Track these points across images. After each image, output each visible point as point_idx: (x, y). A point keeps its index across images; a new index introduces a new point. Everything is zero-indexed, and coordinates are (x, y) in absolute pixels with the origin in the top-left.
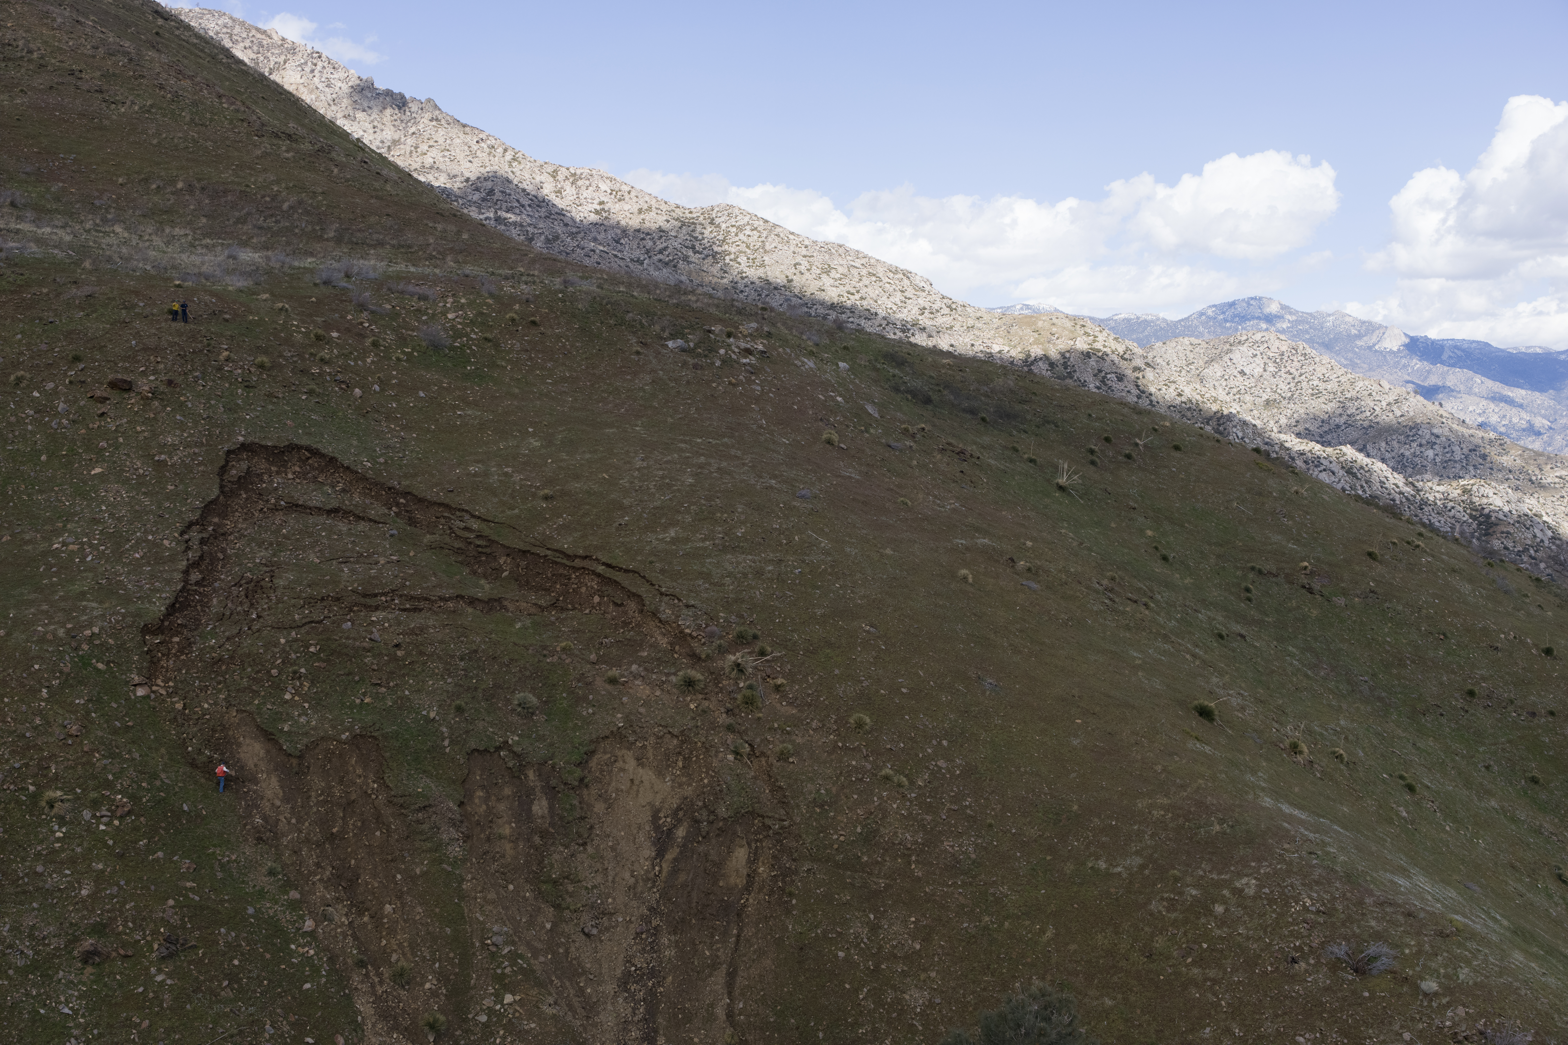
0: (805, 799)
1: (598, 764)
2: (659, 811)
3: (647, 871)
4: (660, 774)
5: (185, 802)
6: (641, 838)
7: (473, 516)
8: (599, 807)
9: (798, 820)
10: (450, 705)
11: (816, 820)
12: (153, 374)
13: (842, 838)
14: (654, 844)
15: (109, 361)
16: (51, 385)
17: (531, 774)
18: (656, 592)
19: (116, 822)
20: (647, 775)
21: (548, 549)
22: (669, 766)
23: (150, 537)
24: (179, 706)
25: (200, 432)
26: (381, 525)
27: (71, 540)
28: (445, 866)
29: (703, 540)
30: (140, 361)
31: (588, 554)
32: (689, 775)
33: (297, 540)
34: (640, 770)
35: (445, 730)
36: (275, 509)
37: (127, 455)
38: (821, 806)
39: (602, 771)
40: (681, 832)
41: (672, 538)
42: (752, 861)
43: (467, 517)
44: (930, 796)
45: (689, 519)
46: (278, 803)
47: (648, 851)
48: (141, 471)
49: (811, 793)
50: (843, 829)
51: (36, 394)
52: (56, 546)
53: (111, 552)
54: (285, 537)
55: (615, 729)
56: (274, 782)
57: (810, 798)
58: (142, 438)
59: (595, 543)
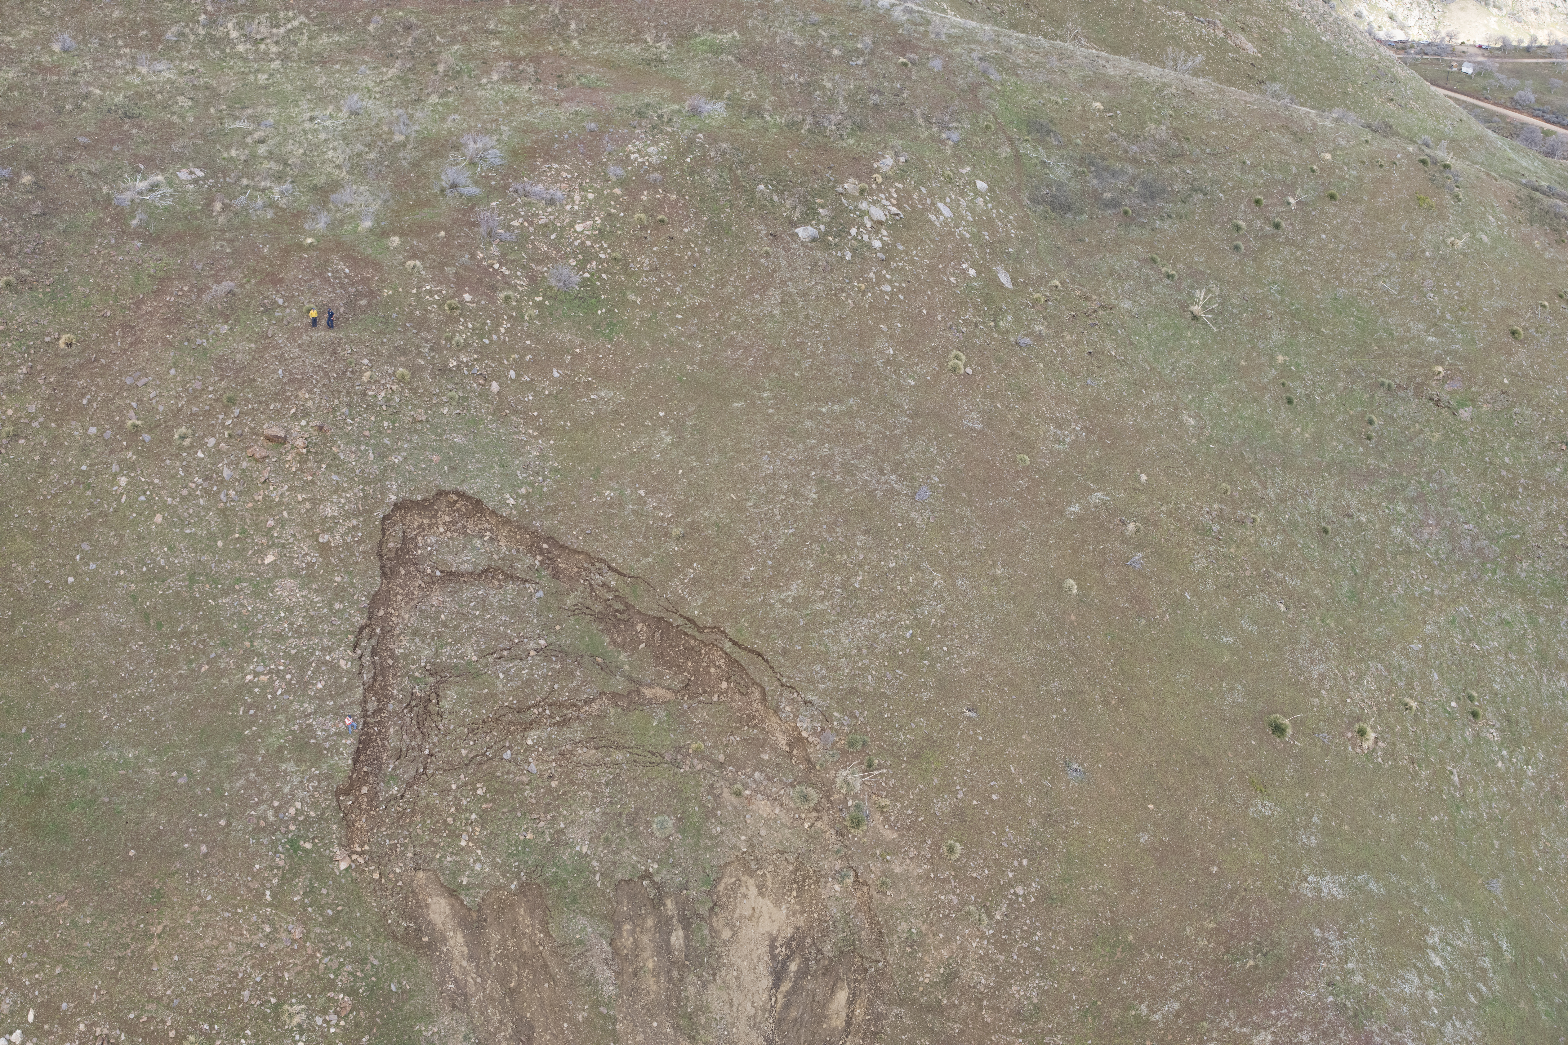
0: (899, 937)
1: (725, 888)
2: (775, 939)
3: (765, 1003)
4: (777, 903)
5: (391, 981)
6: (761, 968)
7: (611, 568)
8: (726, 934)
9: (891, 959)
10: (599, 837)
11: (906, 960)
12: (304, 417)
13: (927, 981)
14: (771, 974)
15: (261, 402)
16: (212, 442)
17: (669, 903)
18: (777, 683)
19: (343, 1023)
20: (766, 905)
21: (681, 615)
22: (784, 894)
23: (328, 658)
24: (376, 876)
25: (355, 495)
26: (527, 585)
27: (260, 669)
28: (602, 1009)
29: (823, 598)
30: (289, 398)
31: (717, 625)
32: (802, 903)
33: (455, 628)
34: (760, 899)
35: (595, 863)
36: (433, 581)
37: (294, 535)
38: (912, 946)
39: (728, 896)
40: (793, 967)
41: (794, 598)
42: (851, 1003)
43: (606, 569)
44: (1006, 933)
45: (810, 564)
46: (464, 963)
47: (766, 982)
48: (309, 558)
49: (903, 931)
50: (928, 972)
51: (200, 455)
52: (249, 677)
53: (298, 683)
54: (445, 625)
55: (739, 854)
56: (460, 938)
57: (903, 936)
58: (303, 511)
59: (723, 608)
